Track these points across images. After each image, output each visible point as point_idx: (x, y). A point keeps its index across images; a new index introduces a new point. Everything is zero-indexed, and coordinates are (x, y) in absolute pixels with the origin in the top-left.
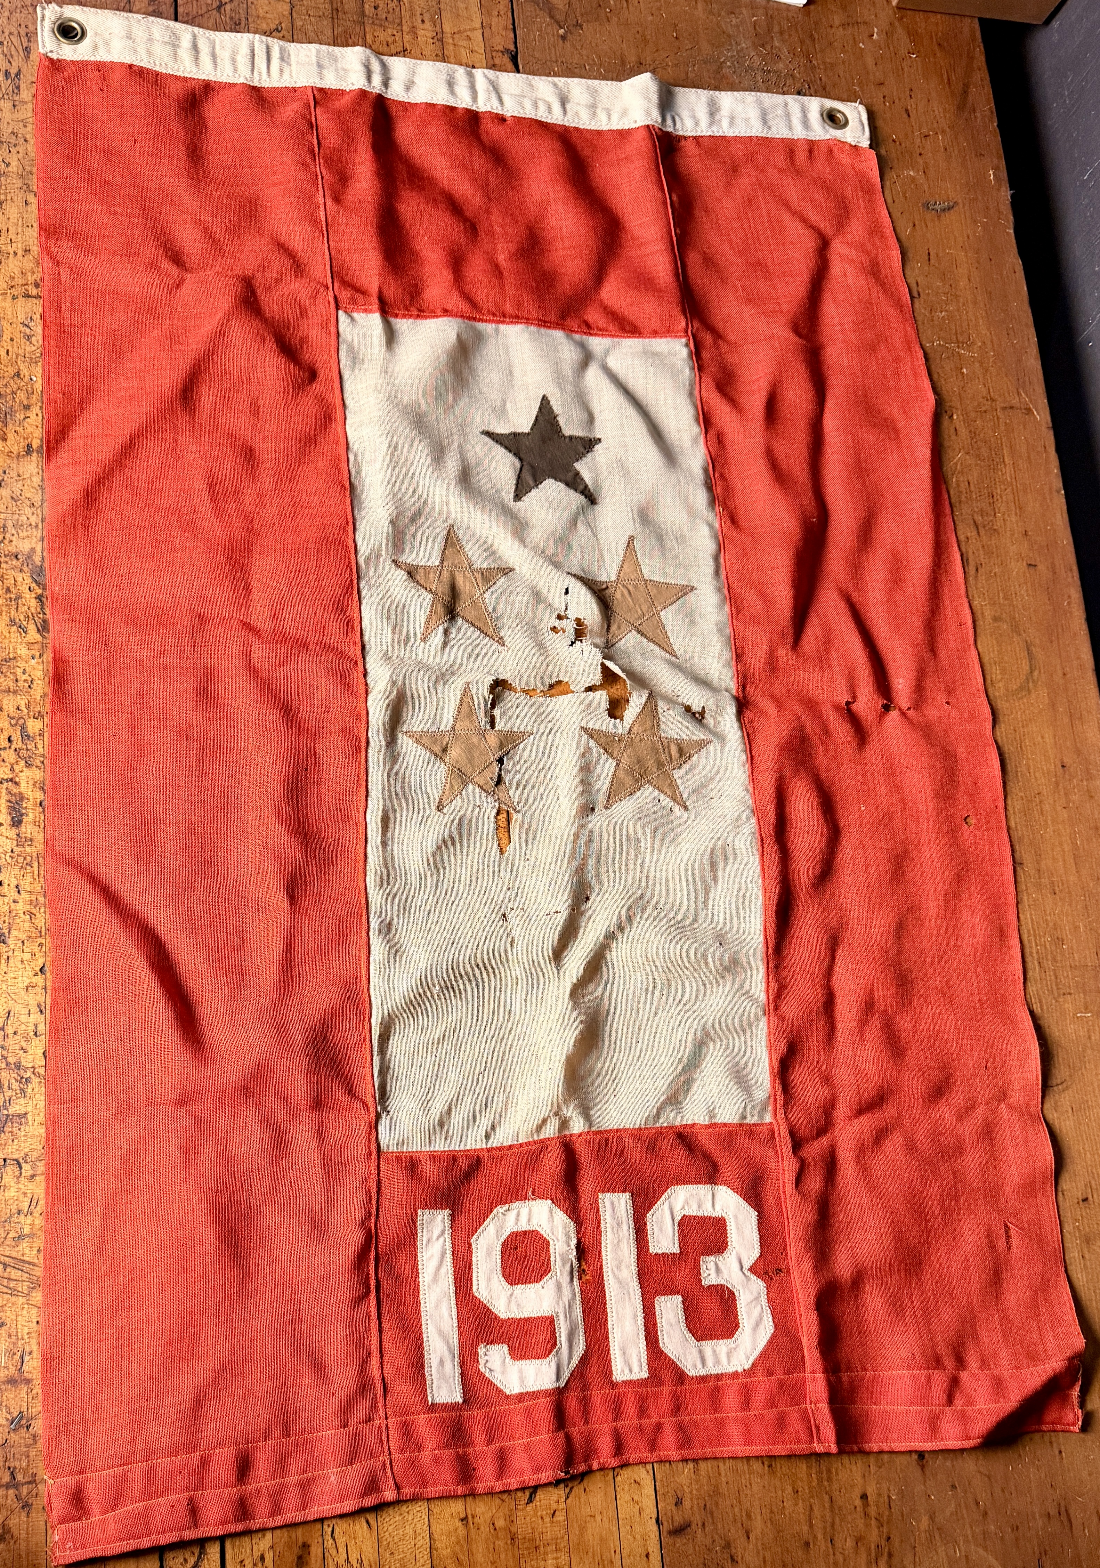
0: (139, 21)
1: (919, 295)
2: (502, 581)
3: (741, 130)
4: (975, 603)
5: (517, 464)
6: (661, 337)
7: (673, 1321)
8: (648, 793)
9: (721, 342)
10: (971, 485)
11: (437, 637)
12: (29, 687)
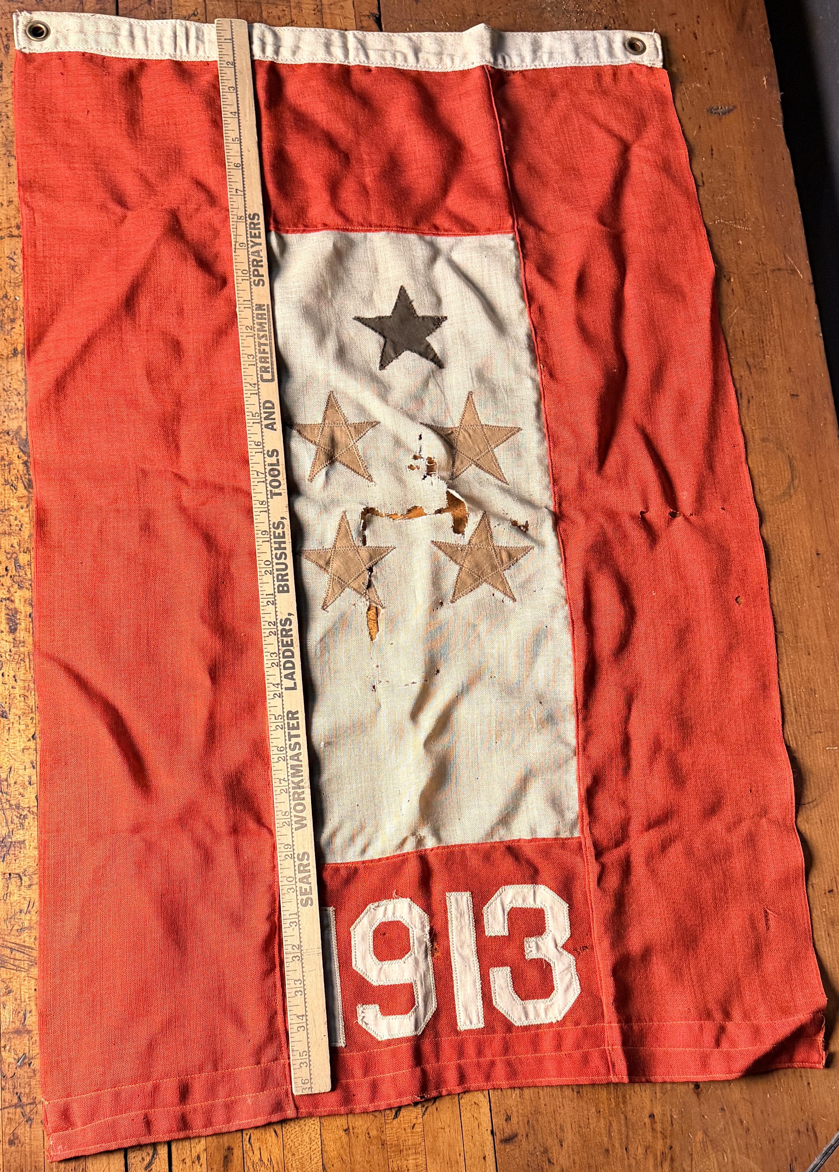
0: (89, 18)
1: (703, 184)
2: (370, 433)
3: (558, 63)
4: (747, 428)
5: (382, 340)
6: (493, 234)
7: (504, 985)
8: (484, 589)
9: (542, 234)
10: (745, 334)
11: (321, 478)
12: (20, 530)
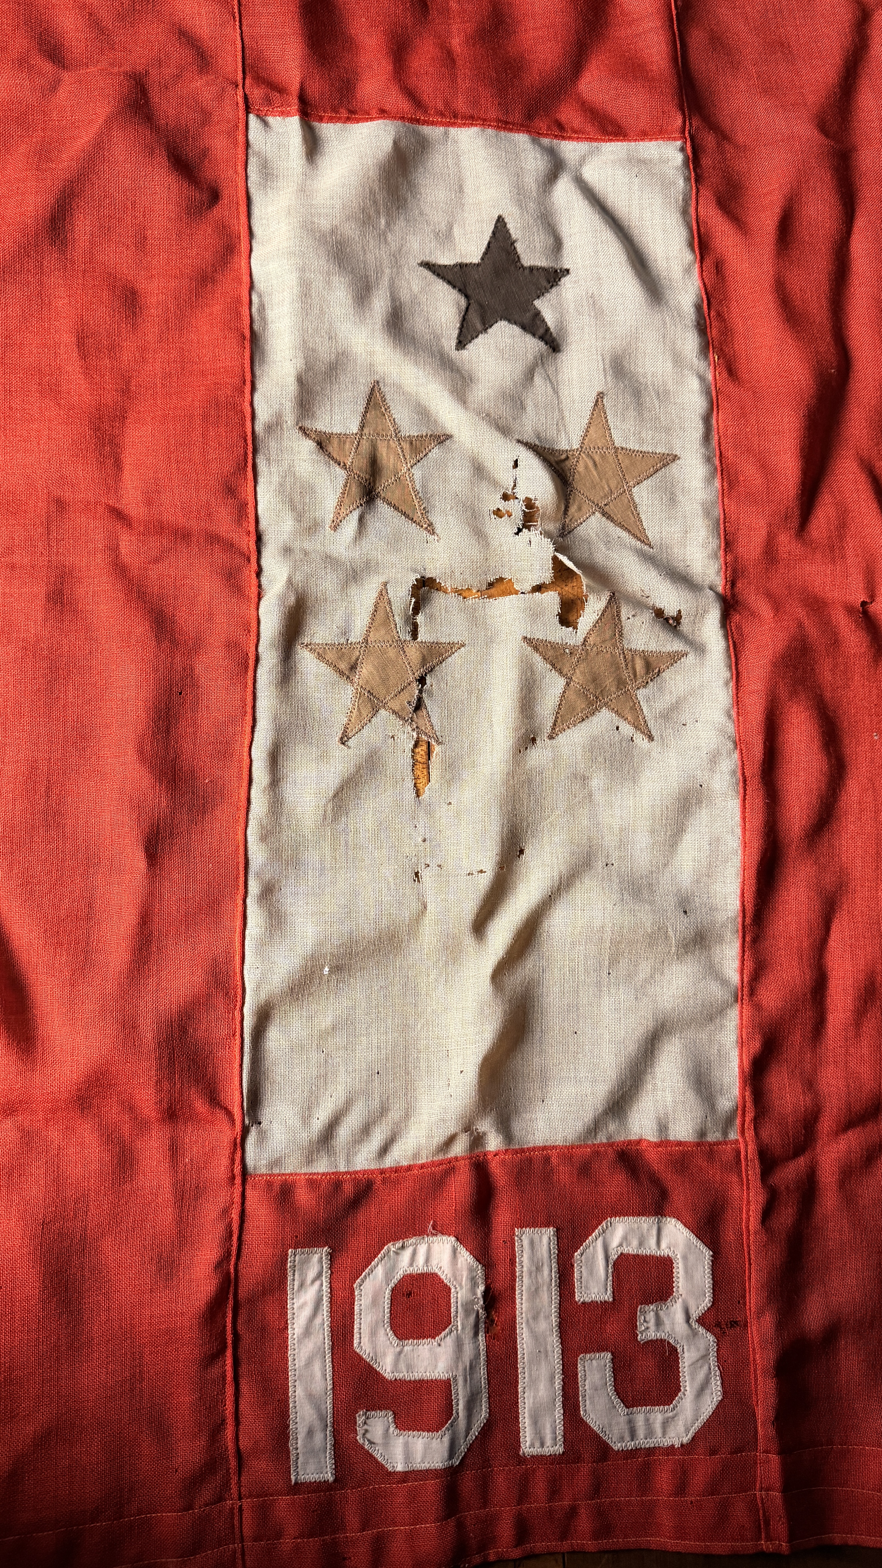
2: (436, 453)
5: (463, 302)
6: (651, 140)
7: (599, 1383)
8: (604, 718)
9: (727, 147)
11: (350, 525)
